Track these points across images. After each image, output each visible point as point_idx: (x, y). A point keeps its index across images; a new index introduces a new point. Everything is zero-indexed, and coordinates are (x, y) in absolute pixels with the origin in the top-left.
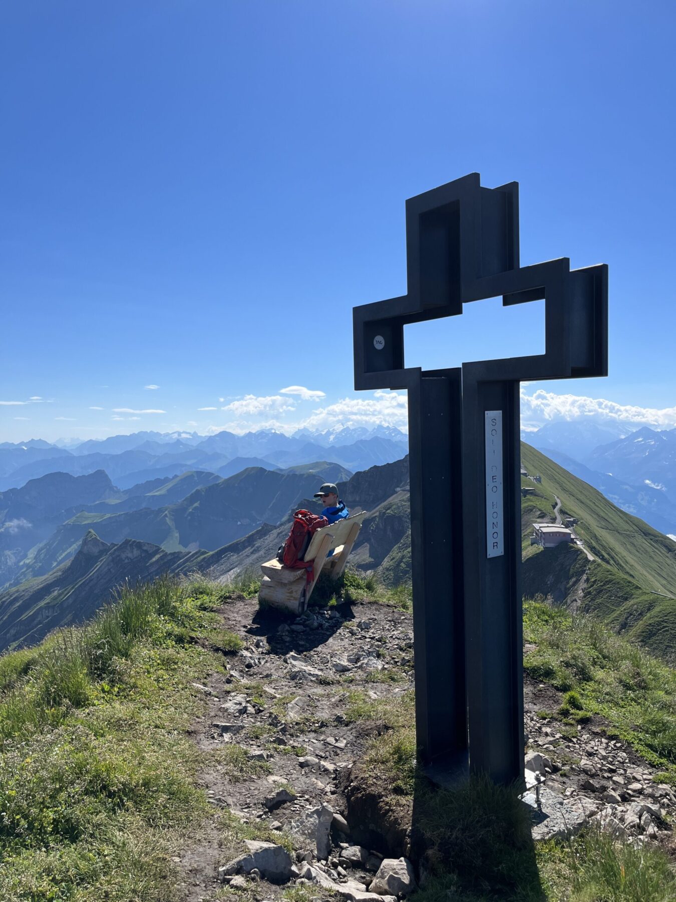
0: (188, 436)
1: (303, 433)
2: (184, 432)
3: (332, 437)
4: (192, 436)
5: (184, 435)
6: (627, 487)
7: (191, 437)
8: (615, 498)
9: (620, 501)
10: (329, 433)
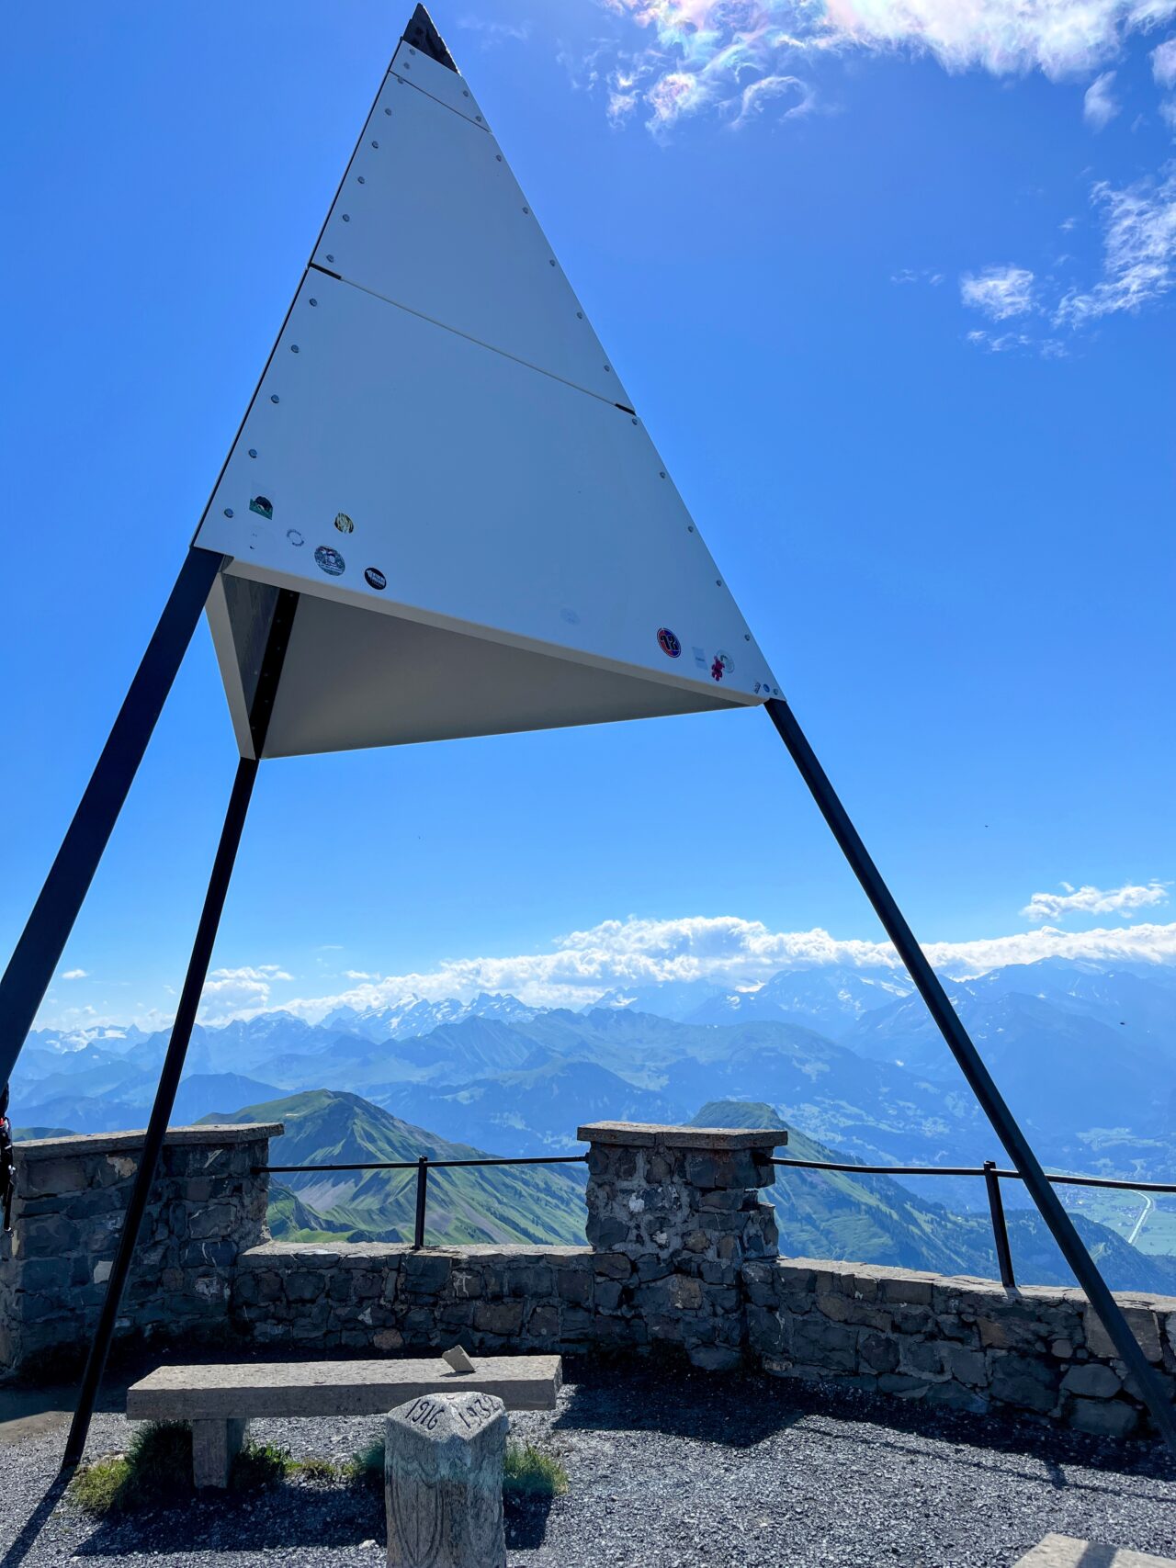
0: (118, 1034)
1: (342, 1016)
2: (112, 1028)
3: (395, 1021)
4: (127, 1034)
5: (110, 1034)
6: (924, 1085)
7: (124, 1036)
8: (909, 1108)
9: (919, 1112)
10: (389, 1014)
